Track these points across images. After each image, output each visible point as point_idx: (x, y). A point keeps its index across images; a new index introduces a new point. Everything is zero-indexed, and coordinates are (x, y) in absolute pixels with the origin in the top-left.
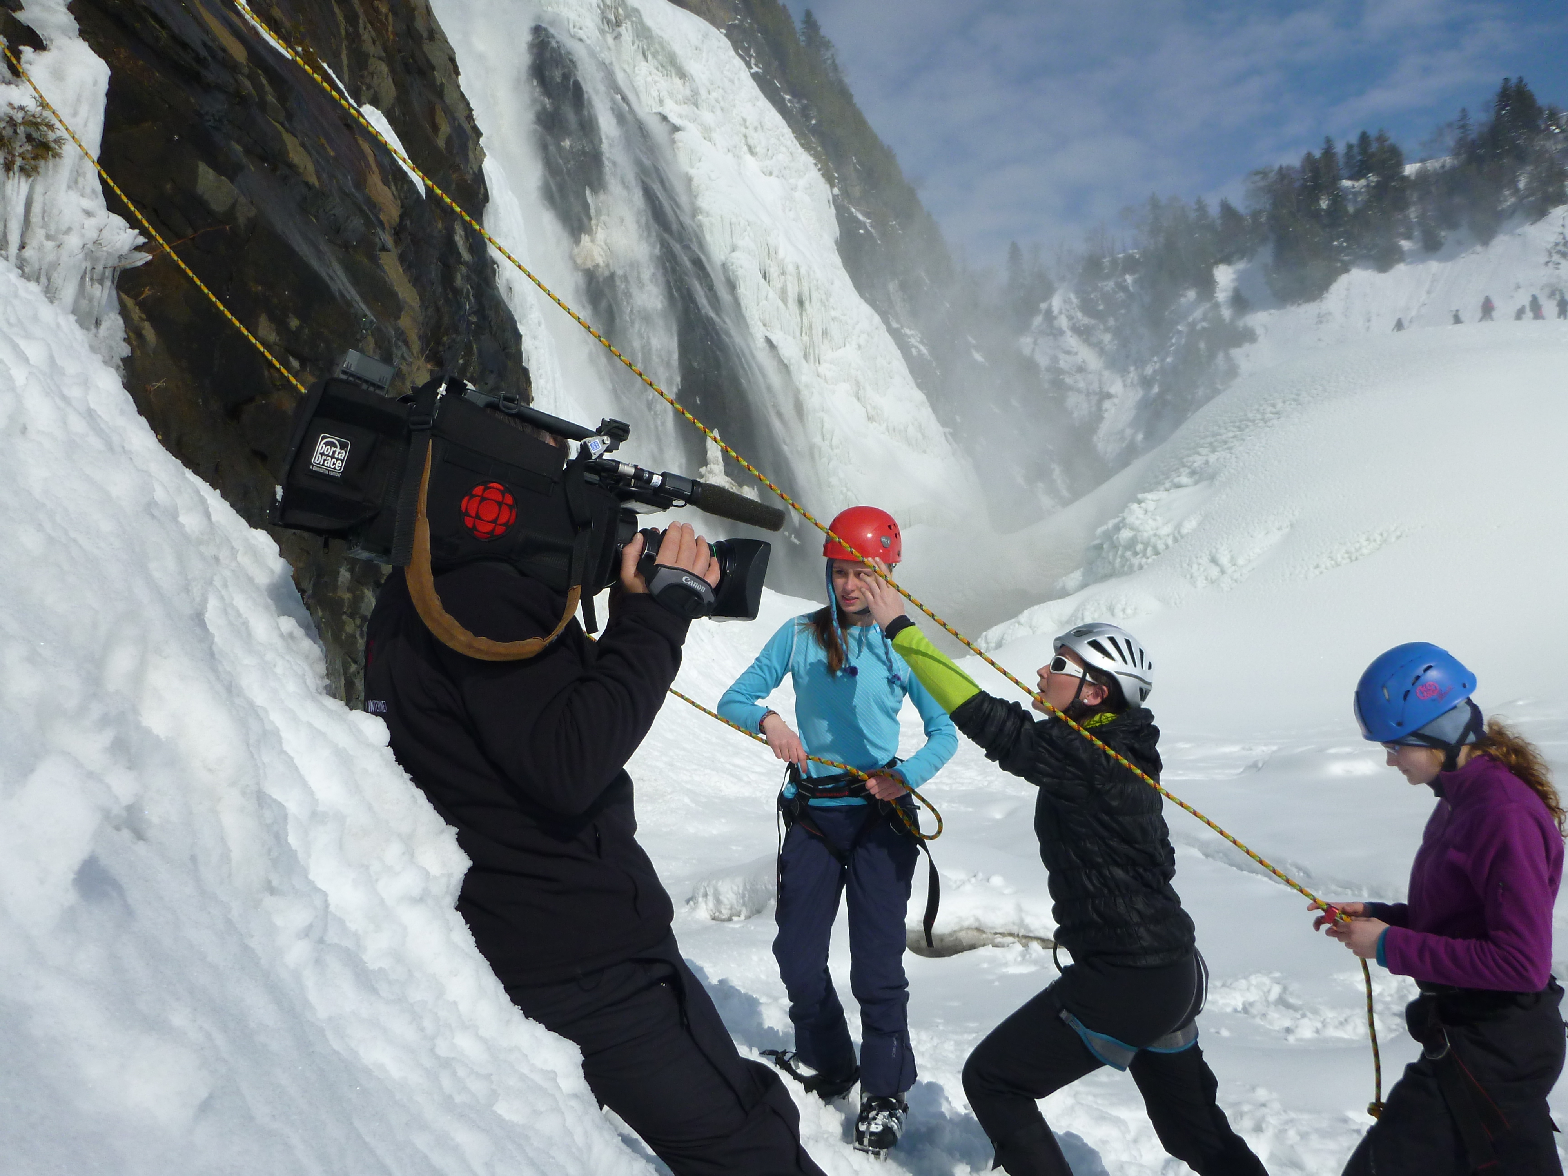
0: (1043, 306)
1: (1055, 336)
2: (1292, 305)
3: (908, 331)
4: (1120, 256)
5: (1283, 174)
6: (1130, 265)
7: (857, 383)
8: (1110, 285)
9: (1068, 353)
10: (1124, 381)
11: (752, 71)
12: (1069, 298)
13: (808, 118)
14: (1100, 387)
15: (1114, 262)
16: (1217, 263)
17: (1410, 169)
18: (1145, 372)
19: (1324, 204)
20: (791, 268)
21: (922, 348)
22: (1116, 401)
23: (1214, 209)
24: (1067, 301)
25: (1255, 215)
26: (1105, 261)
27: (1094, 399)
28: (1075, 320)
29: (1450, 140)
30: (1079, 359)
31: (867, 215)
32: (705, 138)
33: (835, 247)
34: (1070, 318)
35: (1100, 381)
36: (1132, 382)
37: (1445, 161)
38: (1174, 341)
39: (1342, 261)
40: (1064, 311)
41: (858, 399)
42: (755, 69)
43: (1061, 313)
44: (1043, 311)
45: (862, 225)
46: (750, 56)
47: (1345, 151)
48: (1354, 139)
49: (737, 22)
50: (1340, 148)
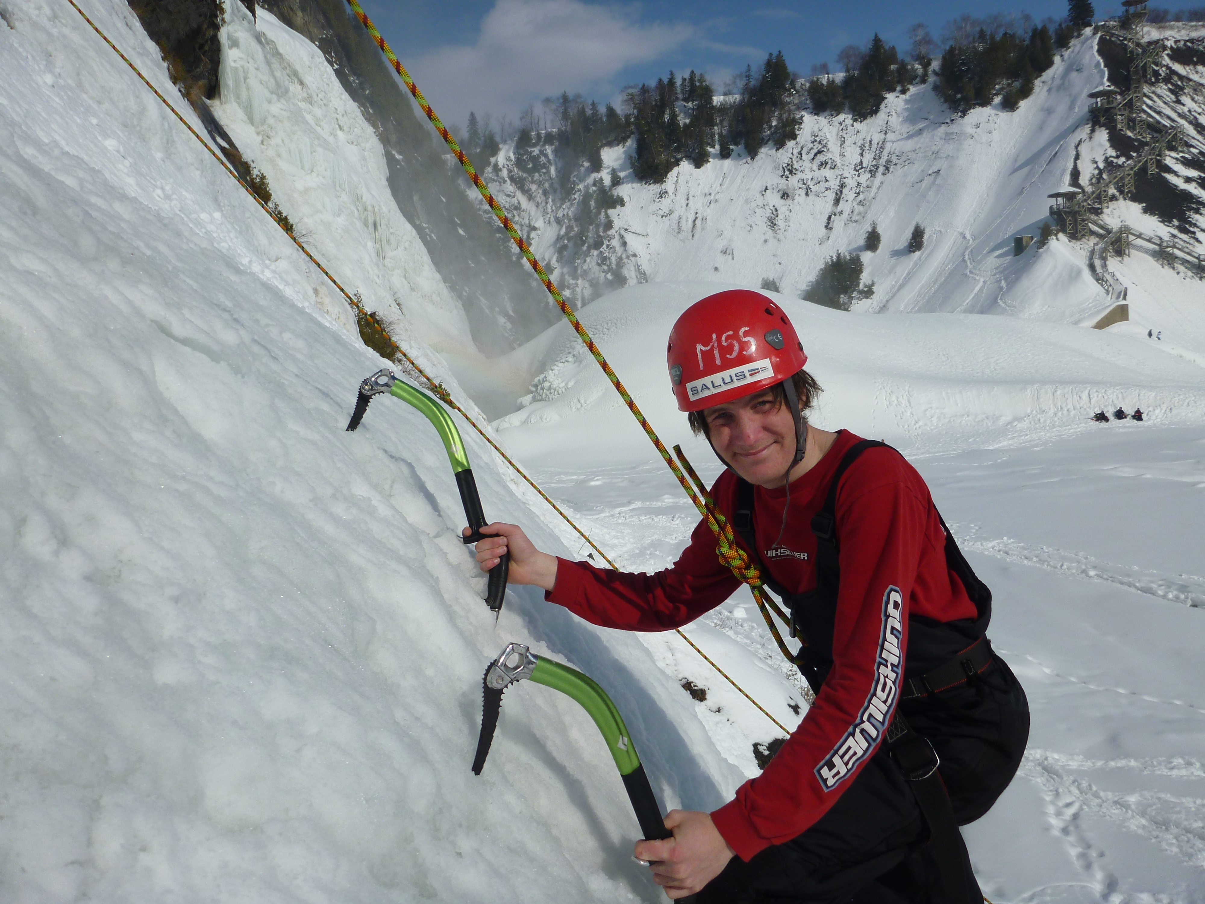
0: (493, 160)
1: (500, 182)
2: (646, 184)
3: (425, 225)
4: (543, 132)
5: (644, 90)
6: (549, 139)
7: (405, 269)
8: (536, 151)
9: (509, 196)
10: (544, 219)
11: (335, 68)
12: (509, 157)
13: (364, 89)
14: (529, 223)
15: (539, 135)
16: (603, 146)
17: (717, 100)
18: (557, 215)
19: (667, 117)
20: (370, 208)
21: (433, 235)
22: (539, 232)
23: (602, 110)
24: (508, 159)
25: (627, 117)
26: (533, 134)
27: (526, 229)
28: (512, 174)
29: (741, 84)
30: (515, 201)
31: (400, 153)
32: (316, 125)
33: (387, 184)
34: (510, 171)
35: (529, 219)
36: (549, 221)
37: (736, 99)
38: (576, 196)
39: (675, 158)
40: (506, 166)
41: (406, 278)
42: (336, 66)
43: (504, 167)
44: (492, 164)
45: (397, 161)
46: (332, 57)
47: (681, 83)
48: (687, 76)
49: (324, 36)
50: (678, 82)
